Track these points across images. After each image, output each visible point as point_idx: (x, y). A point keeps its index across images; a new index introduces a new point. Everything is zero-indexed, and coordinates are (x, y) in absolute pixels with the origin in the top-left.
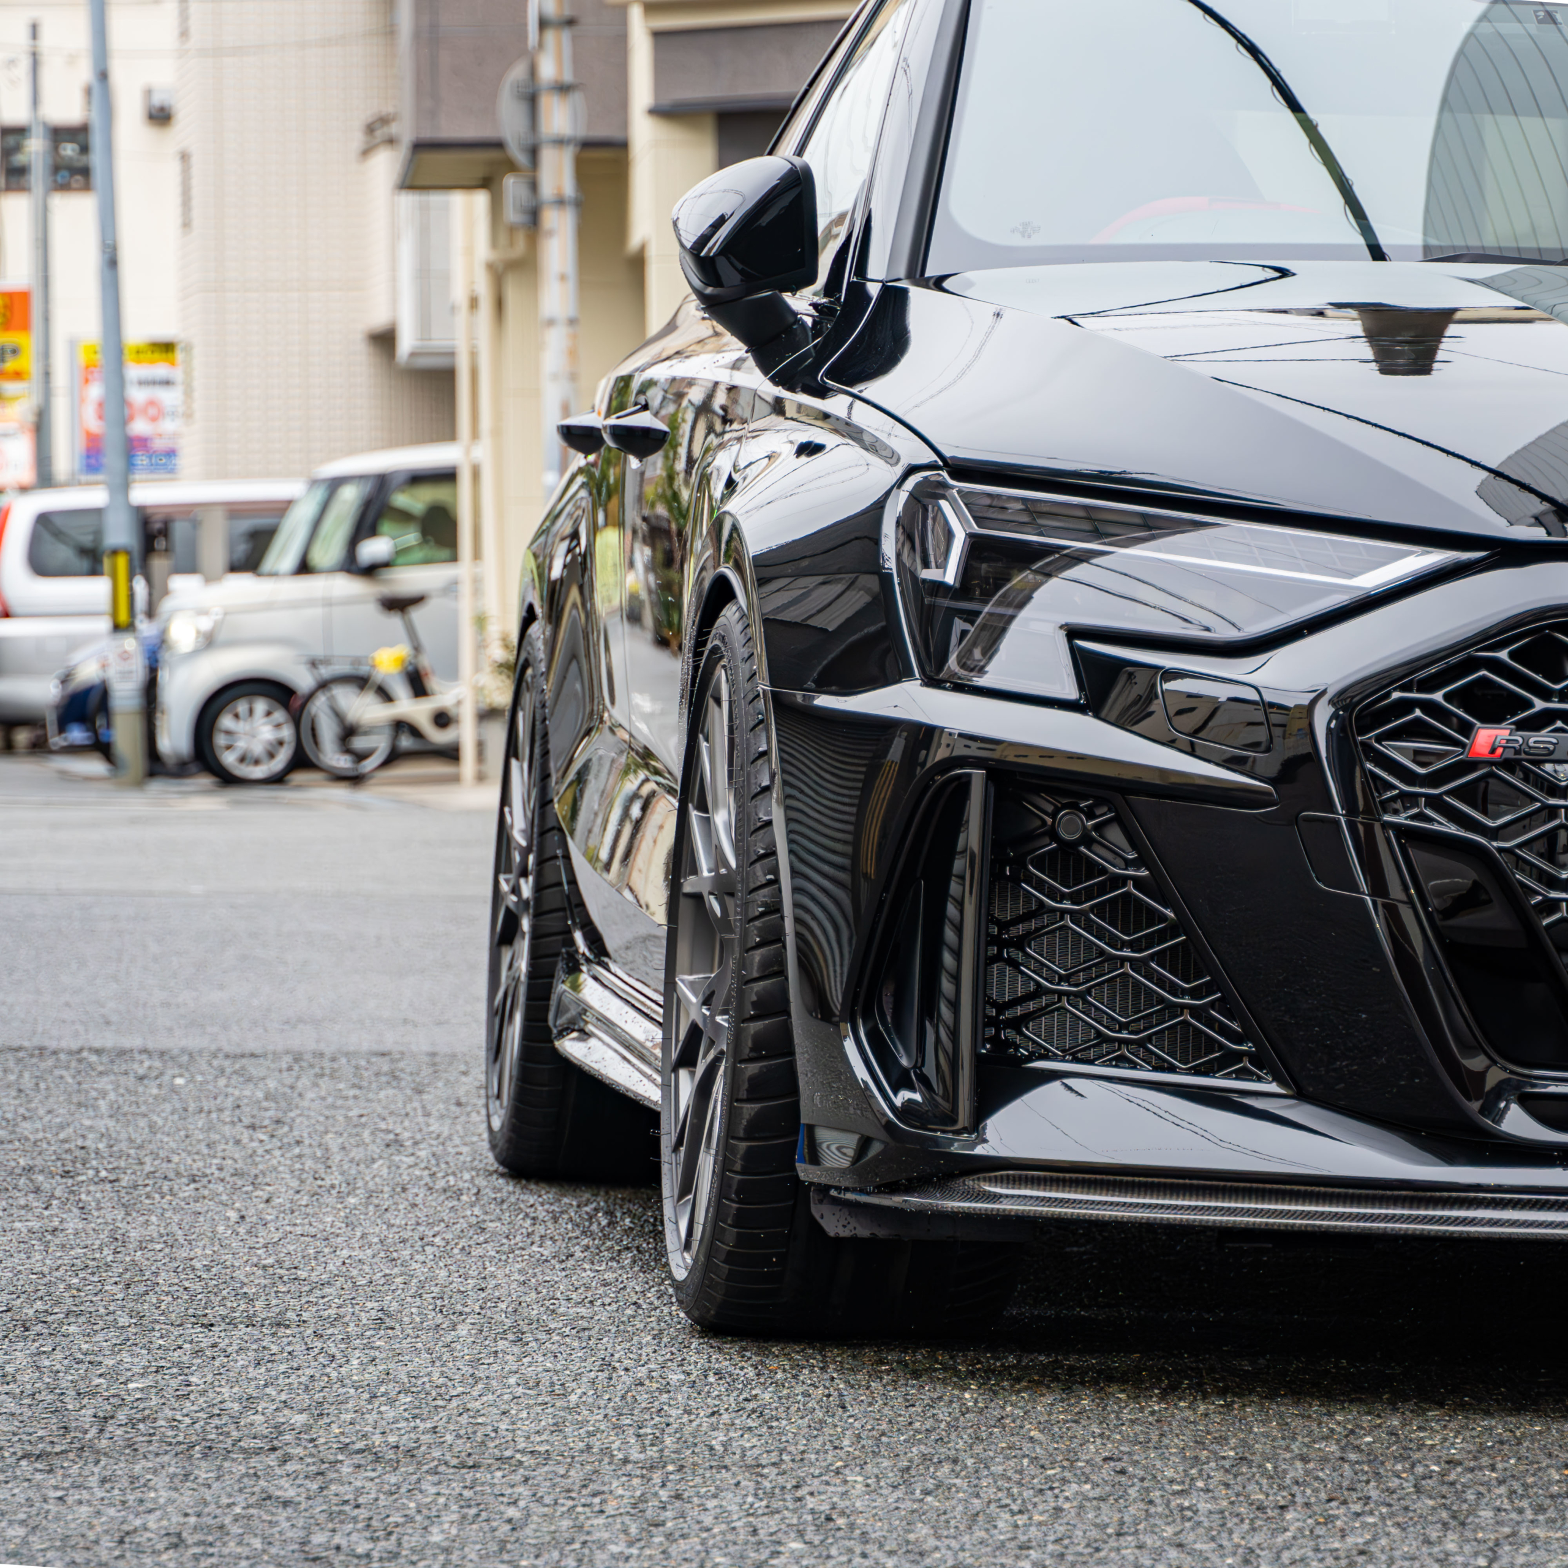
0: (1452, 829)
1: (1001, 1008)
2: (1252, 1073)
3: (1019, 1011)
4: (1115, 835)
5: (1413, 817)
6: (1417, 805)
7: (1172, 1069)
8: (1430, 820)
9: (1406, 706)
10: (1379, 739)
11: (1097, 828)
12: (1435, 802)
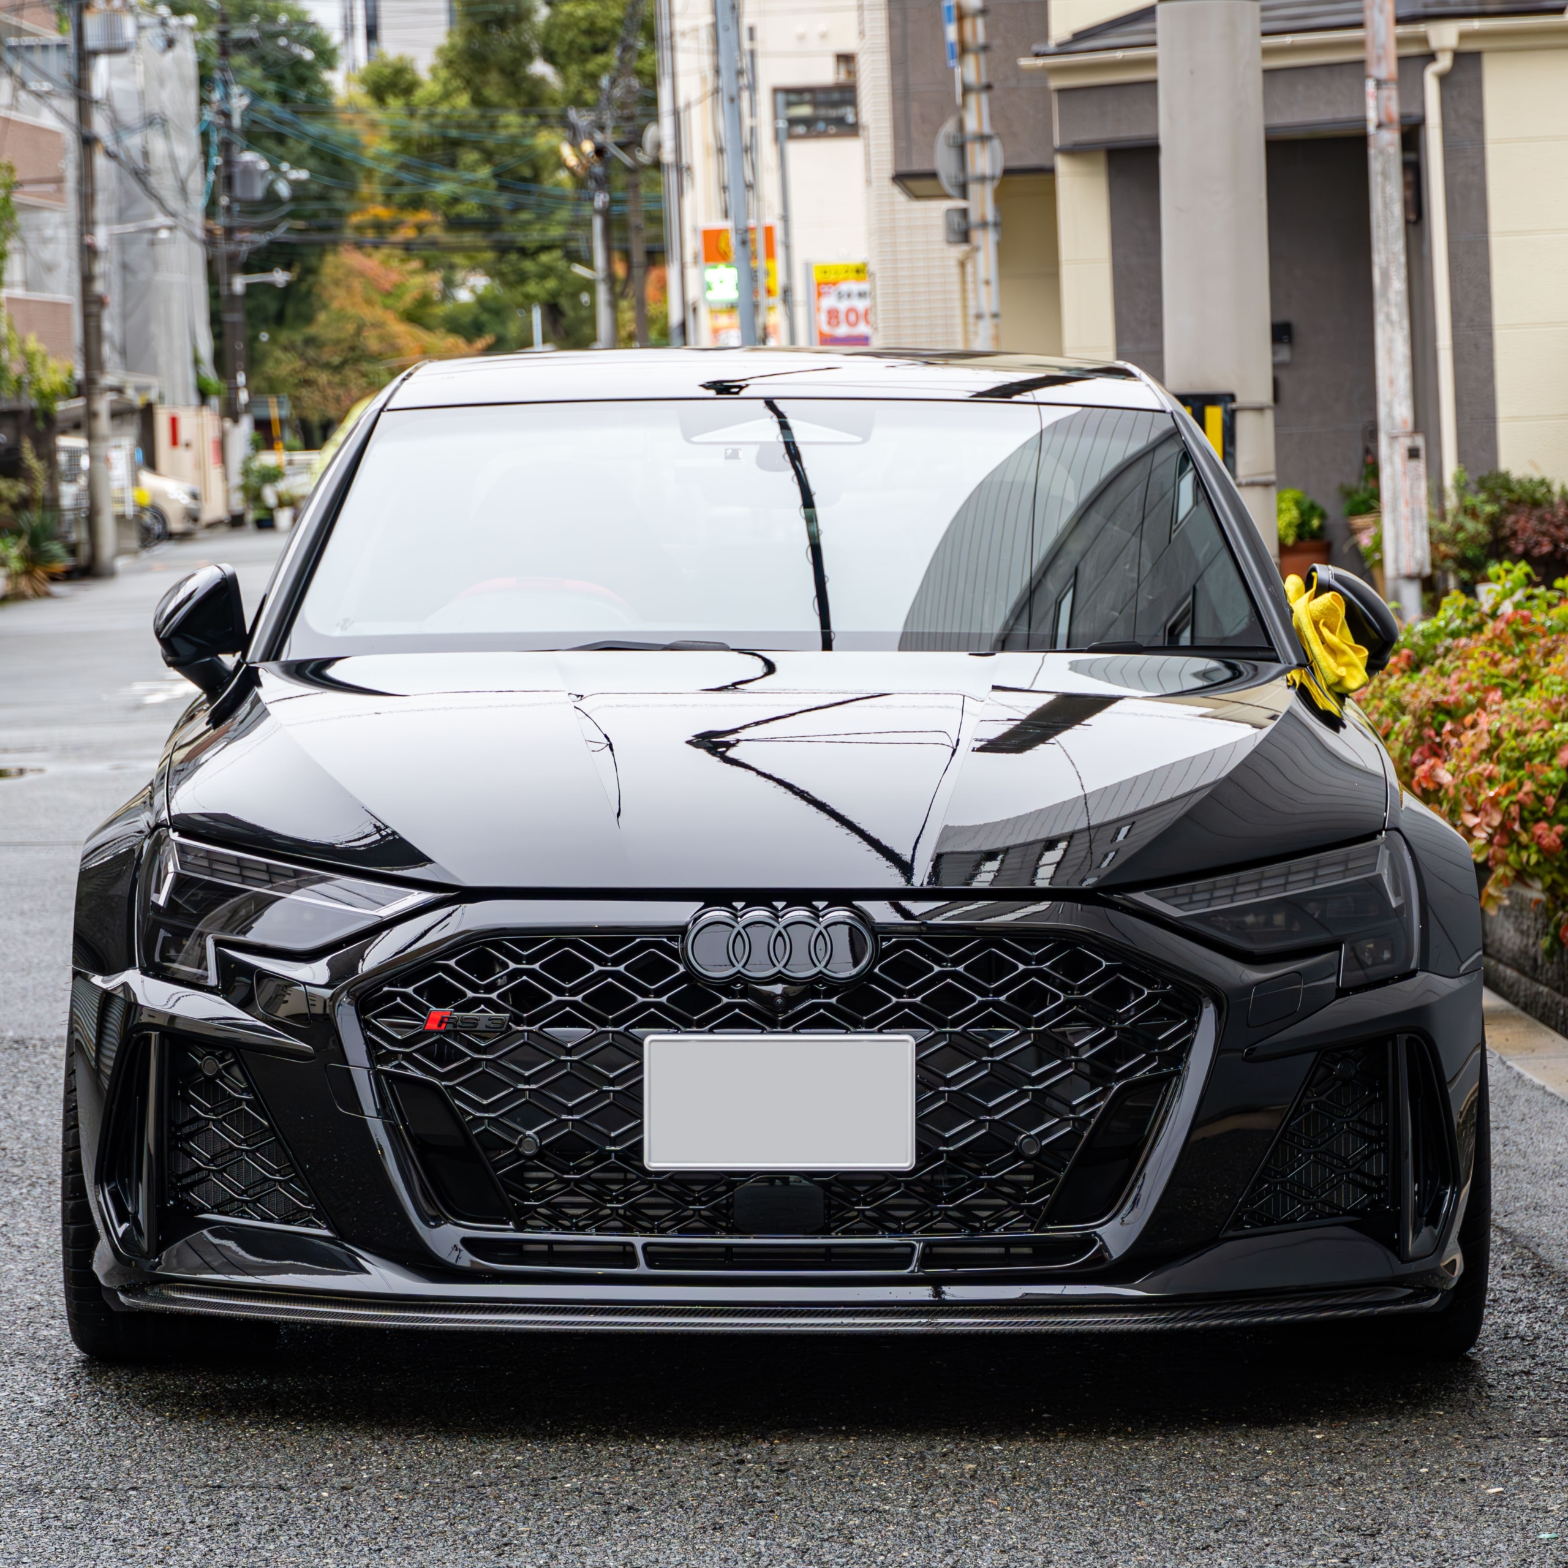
0: (419, 1074)
1: (180, 1178)
2: (315, 1223)
3: (189, 1180)
4: (236, 1071)
5: (395, 1067)
6: (396, 1059)
7: (271, 1220)
8: (406, 1068)
9: (392, 996)
10: (375, 1017)
11: (225, 1068)
12: (408, 1057)
